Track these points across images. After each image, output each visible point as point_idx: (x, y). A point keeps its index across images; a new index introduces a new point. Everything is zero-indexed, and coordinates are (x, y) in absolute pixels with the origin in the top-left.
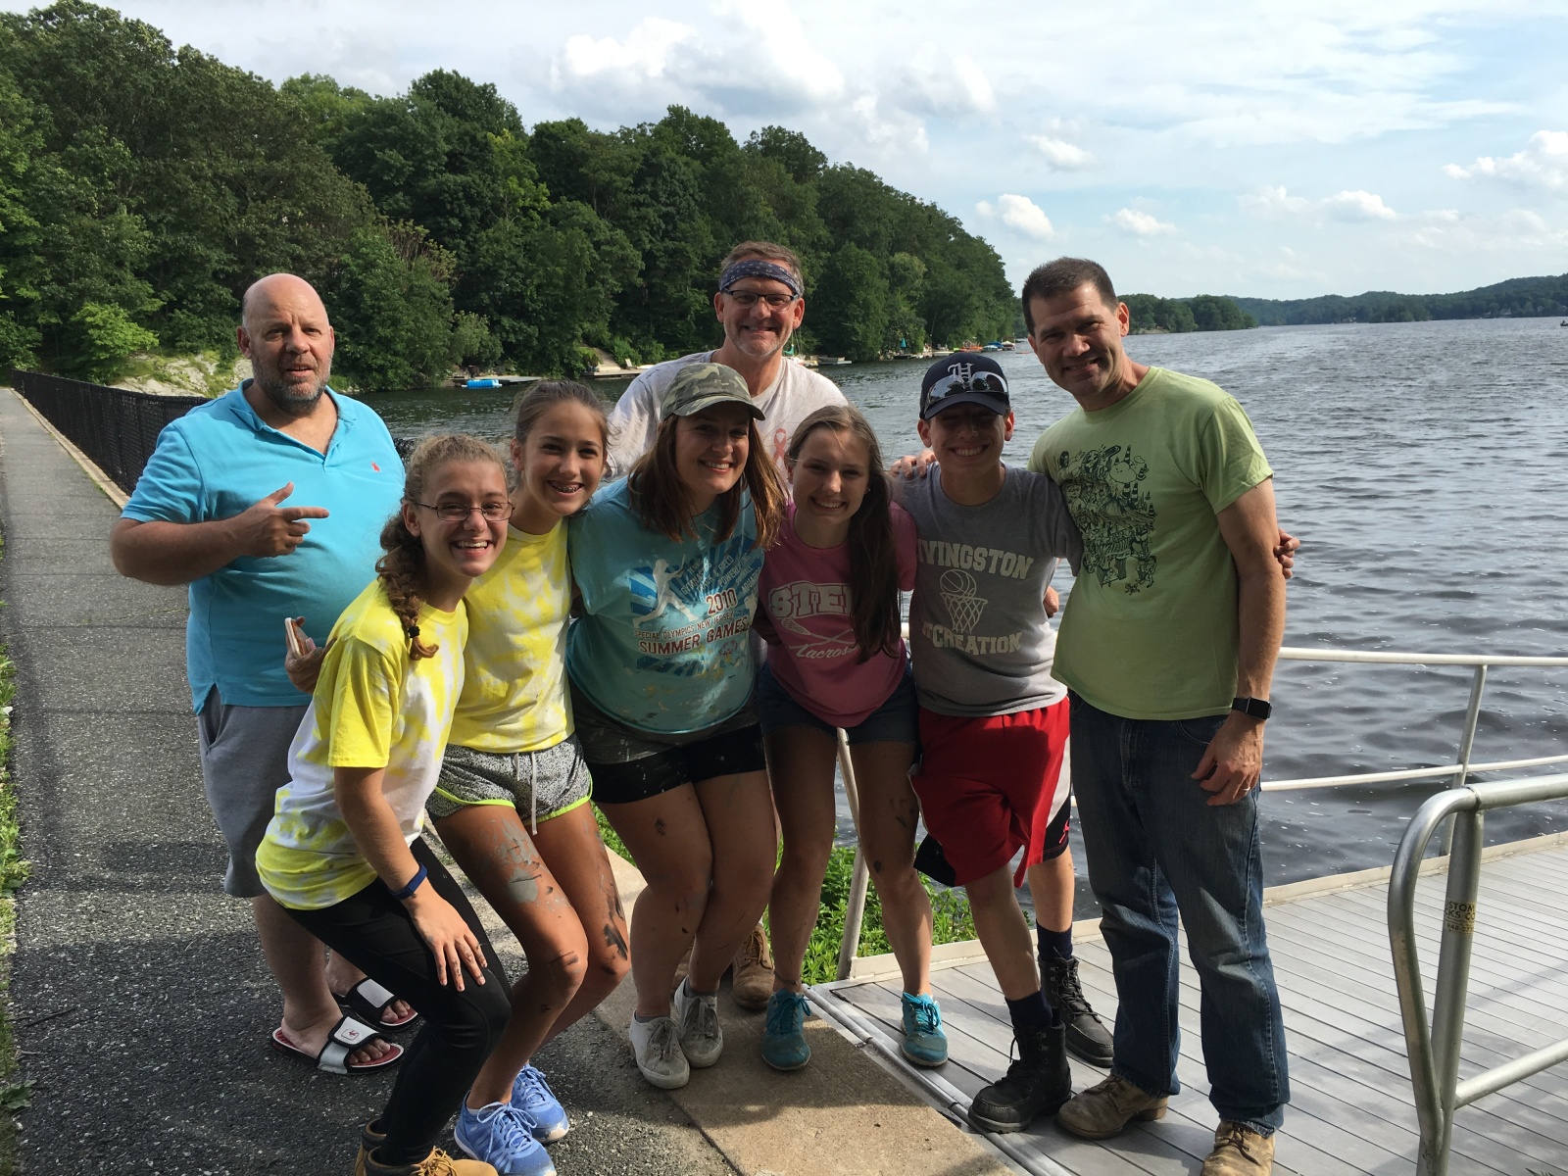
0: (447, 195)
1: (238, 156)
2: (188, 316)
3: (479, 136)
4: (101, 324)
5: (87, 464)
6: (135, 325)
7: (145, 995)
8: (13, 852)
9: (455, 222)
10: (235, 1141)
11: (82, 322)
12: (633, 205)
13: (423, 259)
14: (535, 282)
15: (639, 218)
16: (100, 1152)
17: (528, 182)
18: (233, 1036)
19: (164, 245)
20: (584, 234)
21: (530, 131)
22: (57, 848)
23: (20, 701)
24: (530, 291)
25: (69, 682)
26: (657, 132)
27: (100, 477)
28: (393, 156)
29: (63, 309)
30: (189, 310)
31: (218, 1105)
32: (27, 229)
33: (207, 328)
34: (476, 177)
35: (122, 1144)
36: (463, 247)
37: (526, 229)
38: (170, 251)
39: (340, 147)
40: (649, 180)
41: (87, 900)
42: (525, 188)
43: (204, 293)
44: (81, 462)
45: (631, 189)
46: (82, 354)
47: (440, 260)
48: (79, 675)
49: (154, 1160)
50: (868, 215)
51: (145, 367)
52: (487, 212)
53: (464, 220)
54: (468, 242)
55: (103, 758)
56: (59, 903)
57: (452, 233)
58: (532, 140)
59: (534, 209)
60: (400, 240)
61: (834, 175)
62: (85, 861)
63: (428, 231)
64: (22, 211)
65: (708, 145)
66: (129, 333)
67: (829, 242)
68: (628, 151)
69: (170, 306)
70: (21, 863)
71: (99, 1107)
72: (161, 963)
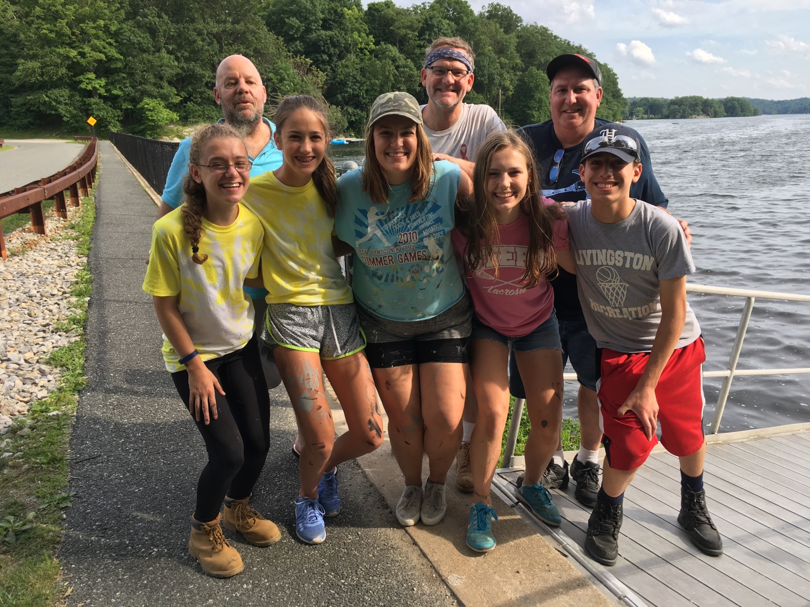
0: (321, 42)
1: (218, 22)
2: (194, 106)
3: (339, 10)
4: (152, 109)
5: (140, 178)
6: (168, 110)
7: (136, 450)
8: (80, 371)
9: (325, 57)
10: (171, 532)
11: (143, 108)
12: (418, 46)
13: (310, 76)
14: (365, 88)
15: (421, 54)
16: (103, 533)
17: (363, 35)
18: (178, 475)
19: (182, 68)
20: (391, 62)
21: (365, 8)
22: (102, 370)
23: (94, 295)
24: (363, 93)
25: (119, 286)
26: (432, 7)
27: (146, 185)
28: (294, 21)
29: (134, 101)
30: (194, 102)
31: (165, 512)
32: (117, 59)
33: (202, 112)
34: (337, 32)
35: (113, 530)
36: (329, 70)
37: (362, 60)
38: (185, 72)
39: (269, 16)
40: (427, 33)
41: (114, 399)
42: (363, 39)
43: (201, 93)
44: (137, 177)
45: (417, 38)
46: (143, 124)
47: (318, 77)
48: (123, 282)
49: (130, 540)
50: (544, 52)
51: (172, 131)
52: (342, 51)
53: (330, 56)
54: (332, 67)
55: (131, 325)
56: (99, 399)
57: (323, 62)
58: (366, 12)
59: (366, 49)
60: (297, 66)
61: (525, 29)
62: (116, 378)
63: (312, 61)
64: (114, 51)
65: (459, 13)
66: (165, 114)
67: (522, 67)
68: (416, 17)
69: (185, 100)
70: (83, 377)
71: (106, 510)
72: (146, 434)
